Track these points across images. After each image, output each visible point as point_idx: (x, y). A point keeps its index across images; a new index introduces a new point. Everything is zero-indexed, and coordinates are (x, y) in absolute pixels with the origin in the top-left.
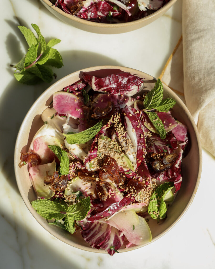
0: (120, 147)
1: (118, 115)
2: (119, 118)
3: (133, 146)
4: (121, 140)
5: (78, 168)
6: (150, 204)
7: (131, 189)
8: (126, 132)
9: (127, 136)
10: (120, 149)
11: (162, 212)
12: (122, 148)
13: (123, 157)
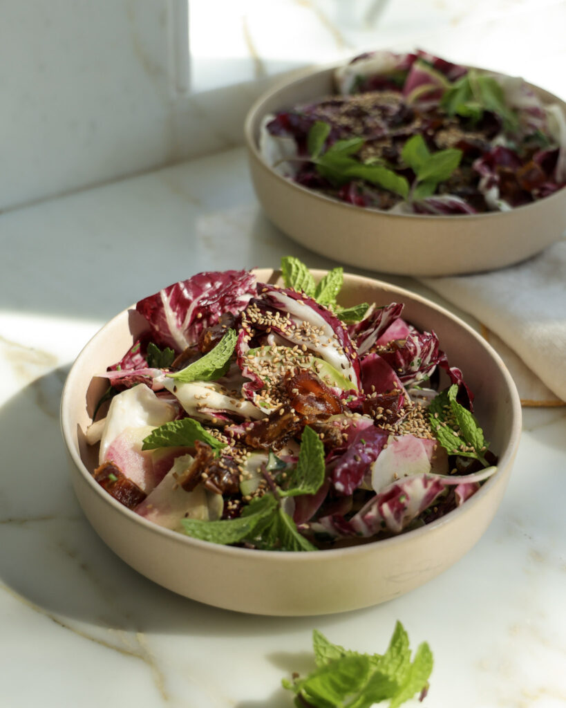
0: (296, 347)
1: (254, 308)
2: (259, 310)
3: (321, 329)
4: (290, 335)
5: (239, 437)
6: (441, 438)
7: (376, 415)
8: (288, 315)
9: (296, 321)
10: (300, 351)
11: (476, 437)
12: (300, 347)
13: (315, 363)
